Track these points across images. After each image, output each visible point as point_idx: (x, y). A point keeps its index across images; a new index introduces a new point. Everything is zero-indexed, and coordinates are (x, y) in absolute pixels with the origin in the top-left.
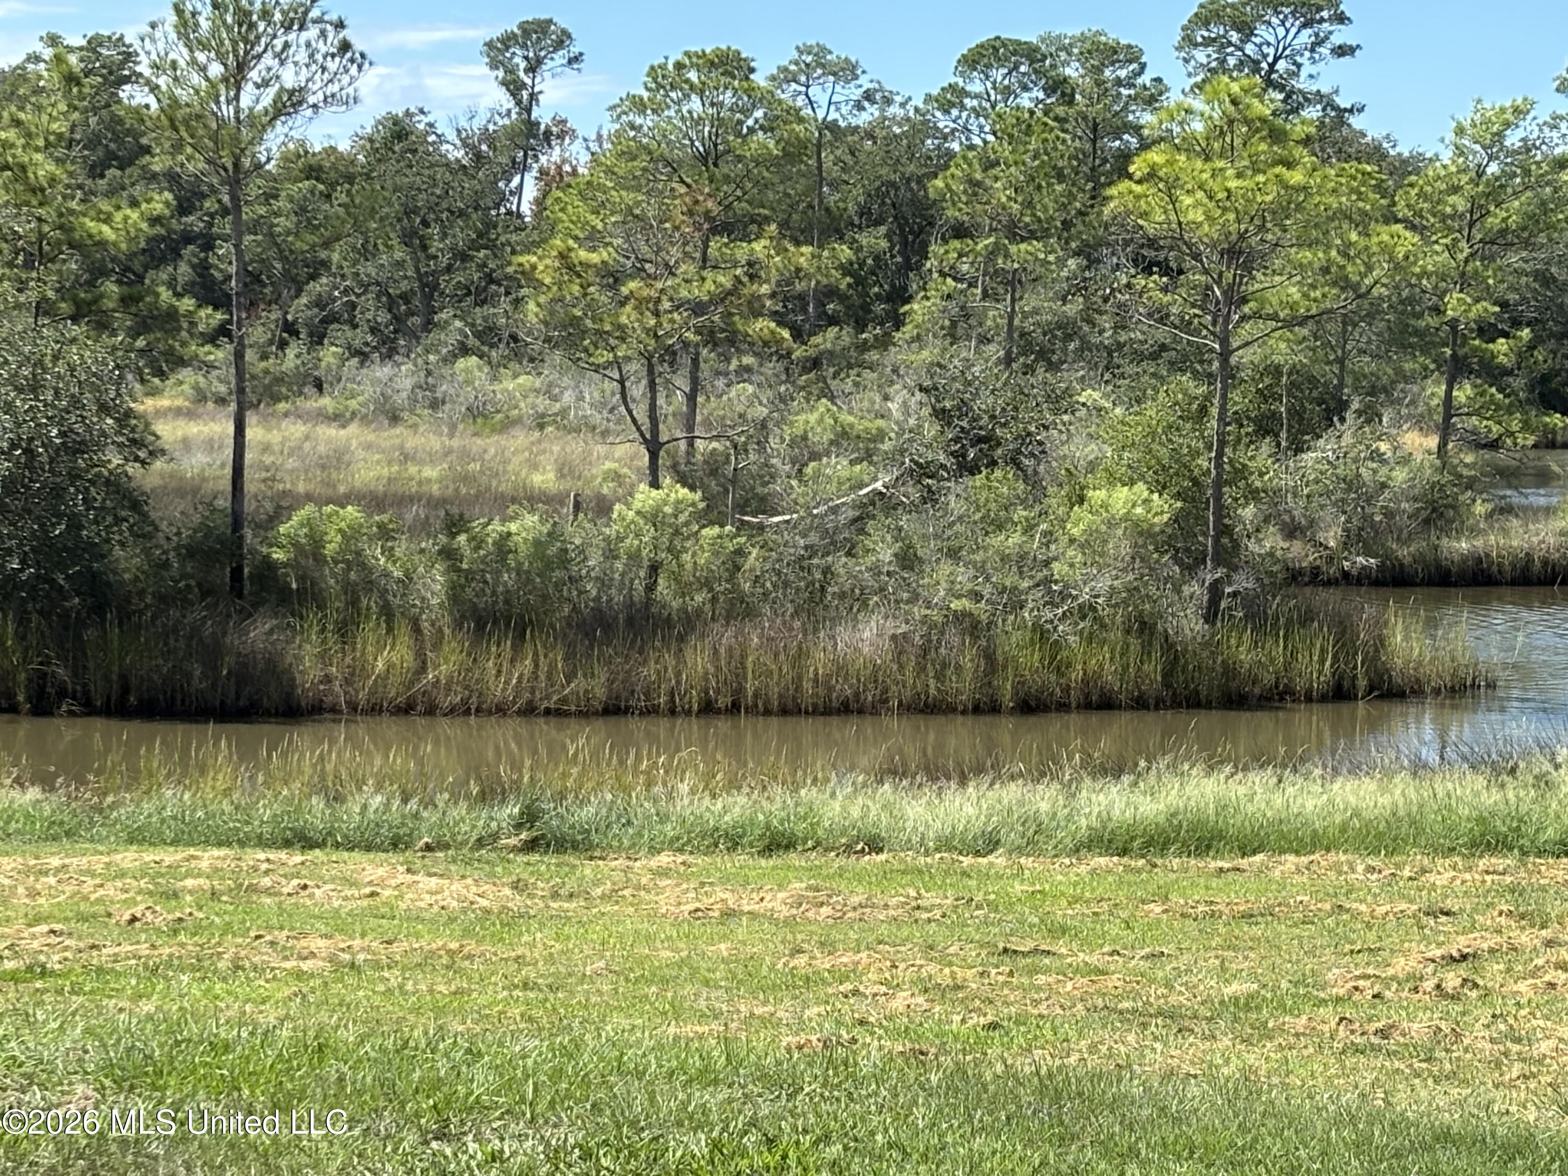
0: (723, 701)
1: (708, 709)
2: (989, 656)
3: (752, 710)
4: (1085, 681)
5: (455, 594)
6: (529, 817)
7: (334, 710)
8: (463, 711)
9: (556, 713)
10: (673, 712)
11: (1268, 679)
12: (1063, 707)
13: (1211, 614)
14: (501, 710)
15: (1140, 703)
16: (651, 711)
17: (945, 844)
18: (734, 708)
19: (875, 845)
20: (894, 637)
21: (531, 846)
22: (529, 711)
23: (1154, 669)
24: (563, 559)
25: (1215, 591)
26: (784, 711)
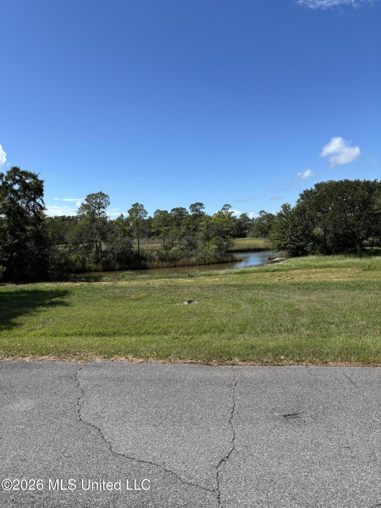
0: (183, 265)
1: (182, 266)
2: (204, 260)
3: (186, 266)
4: (212, 262)
5: (159, 257)
6: (189, 275)
7: (151, 268)
8: (162, 267)
9: (170, 267)
10: (179, 266)
11: (226, 260)
12: (211, 264)
13: (221, 256)
14: (165, 267)
15: (217, 263)
16: (178, 266)
17: (223, 274)
18: (184, 266)
19: (218, 275)
20: (196, 259)
21: (189, 277)
22: (168, 267)
23: (218, 260)
24: (168, 254)
25: (221, 254)
26: (189, 266)
